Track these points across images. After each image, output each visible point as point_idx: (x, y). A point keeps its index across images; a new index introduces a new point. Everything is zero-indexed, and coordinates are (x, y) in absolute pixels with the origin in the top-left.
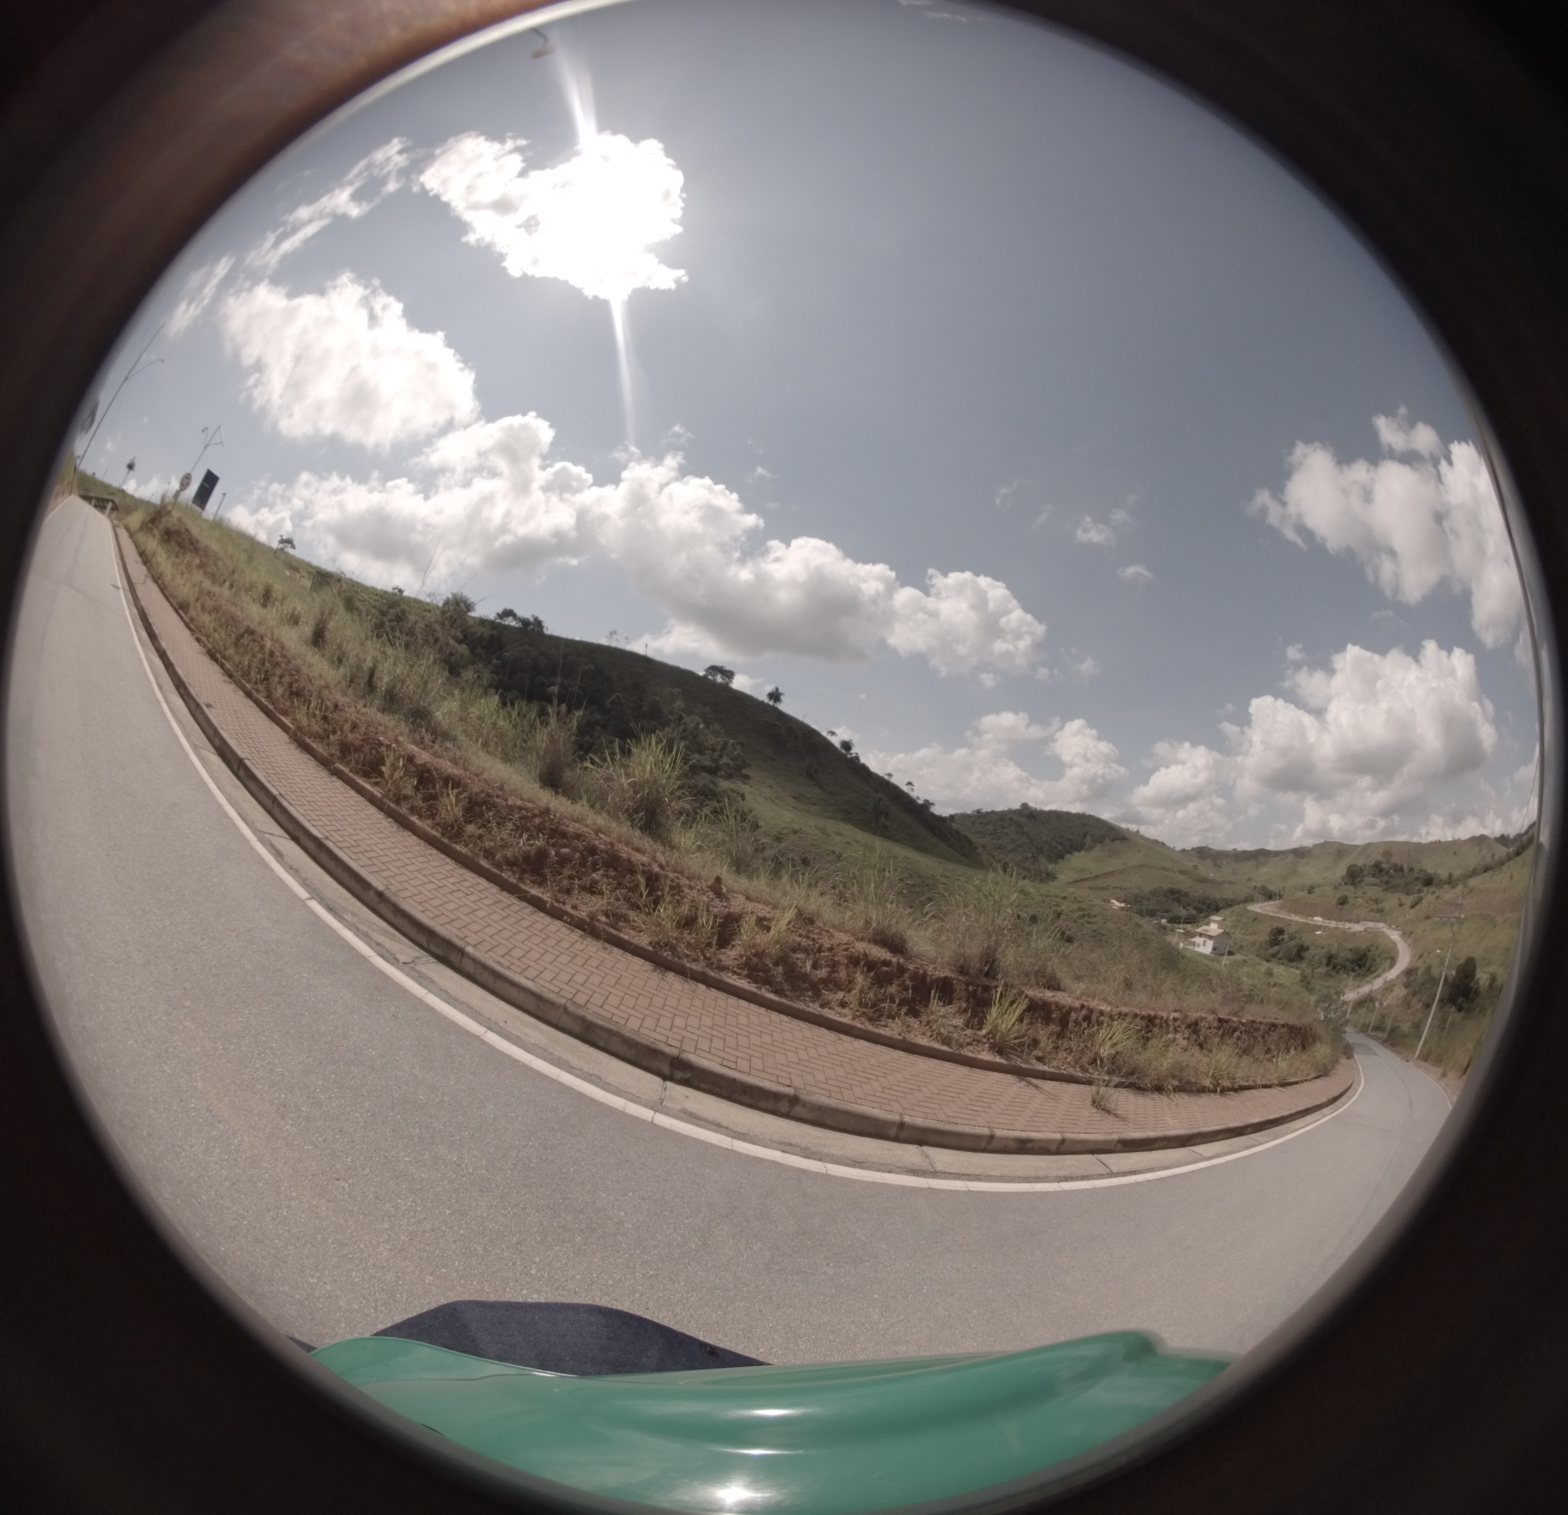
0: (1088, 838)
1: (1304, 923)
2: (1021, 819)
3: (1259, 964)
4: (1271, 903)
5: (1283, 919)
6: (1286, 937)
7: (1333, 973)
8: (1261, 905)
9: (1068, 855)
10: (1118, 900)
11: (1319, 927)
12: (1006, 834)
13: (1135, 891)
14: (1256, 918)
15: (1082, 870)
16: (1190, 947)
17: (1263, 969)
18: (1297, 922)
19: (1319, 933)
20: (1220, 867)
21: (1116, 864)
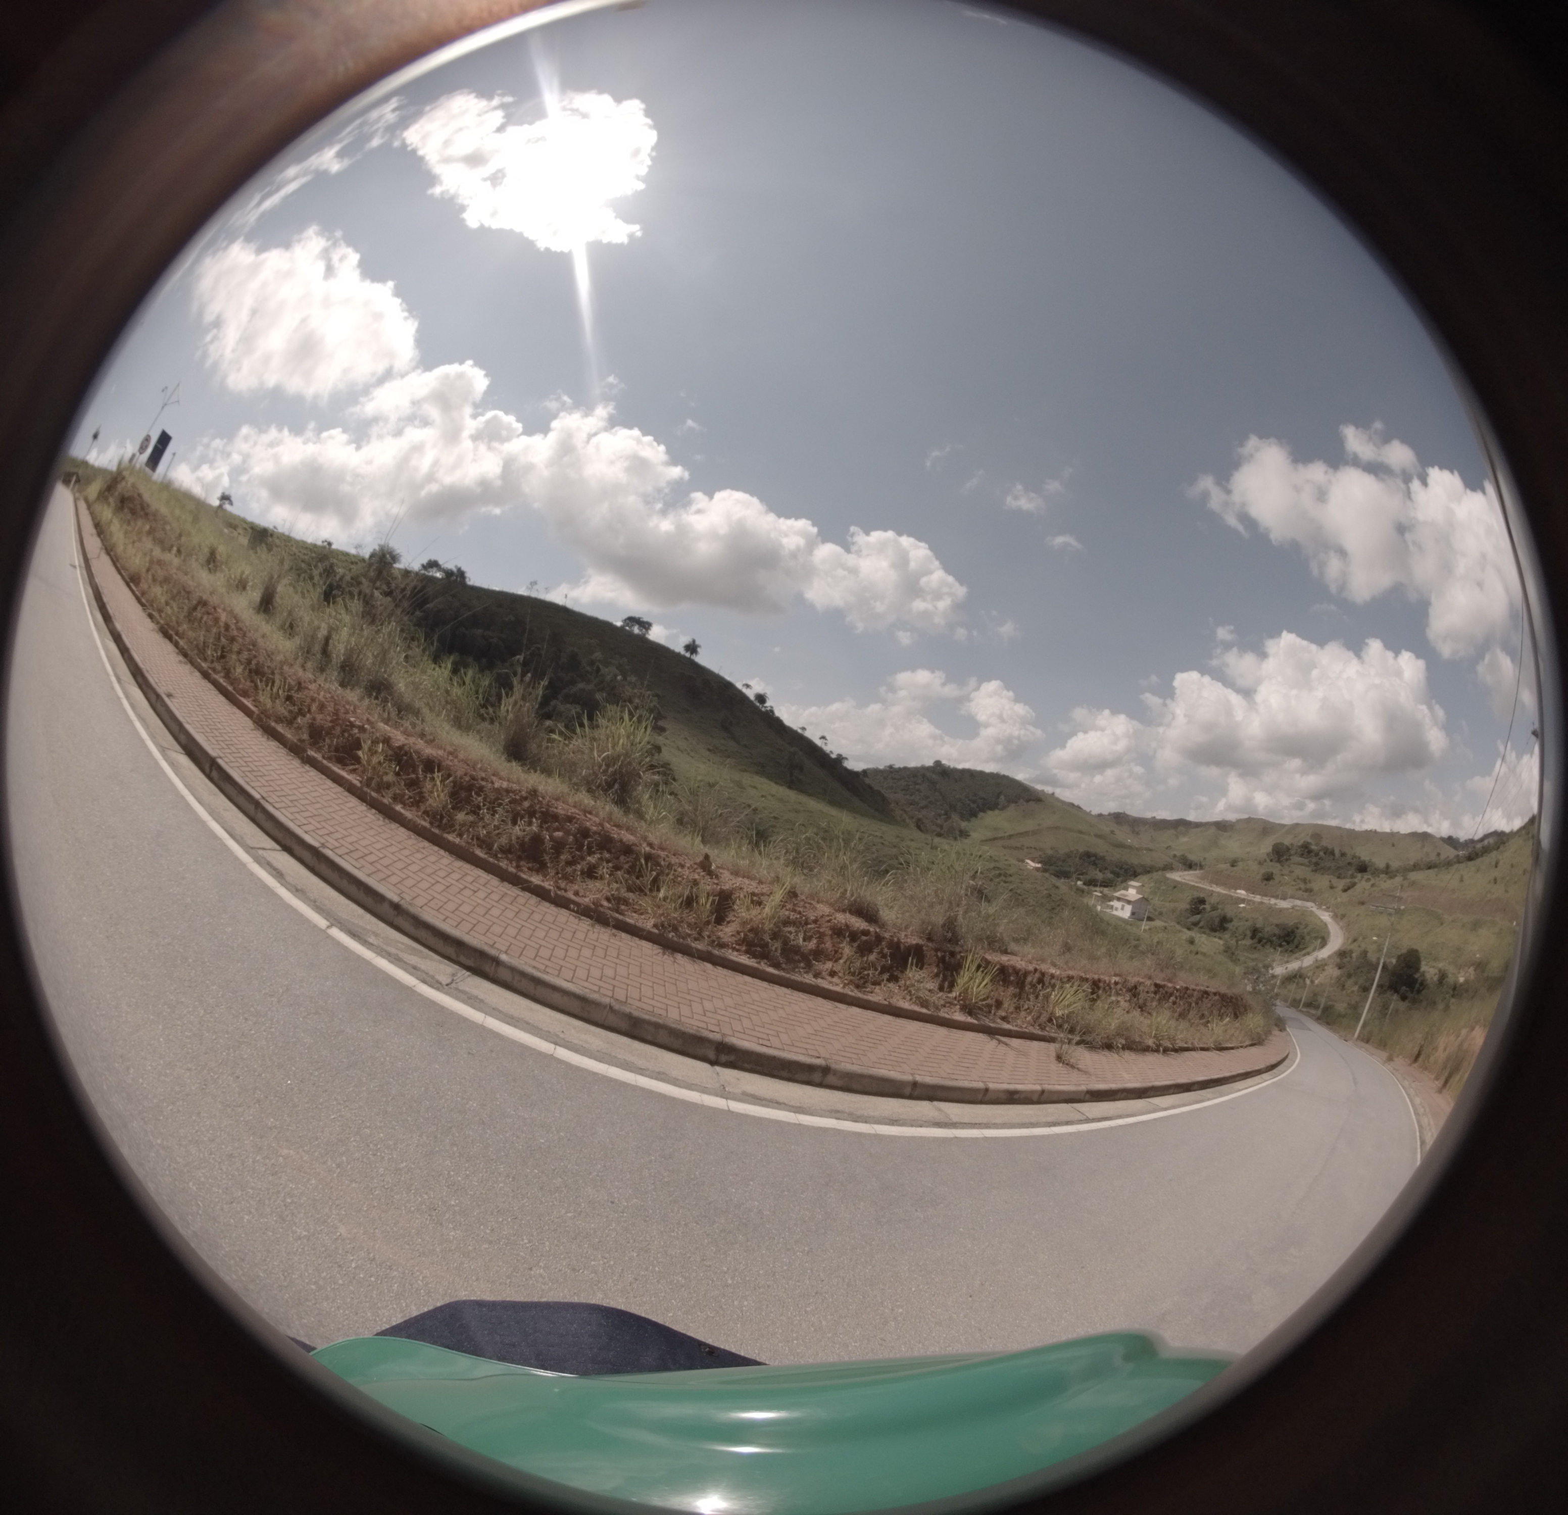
0: (1002, 797)
1: (1226, 895)
2: (934, 776)
3: (1180, 931)
4: (1191, 872)
5: (1203, 889)
6: (1207, 907)
7: (1259, 946)
8: (1180, 873)
9: (981, 814)
10: (1033, 861)
11: (1243, 901)
12: (919, 790)
13: (1049, 852)
14: (1176, 886)
15: (996, 829)
16: (1108, 910)
17: (1184, 937)
18: (1218, 893)
19: (1242, 905)
20: (1138, 833)
21: (1030, 825)
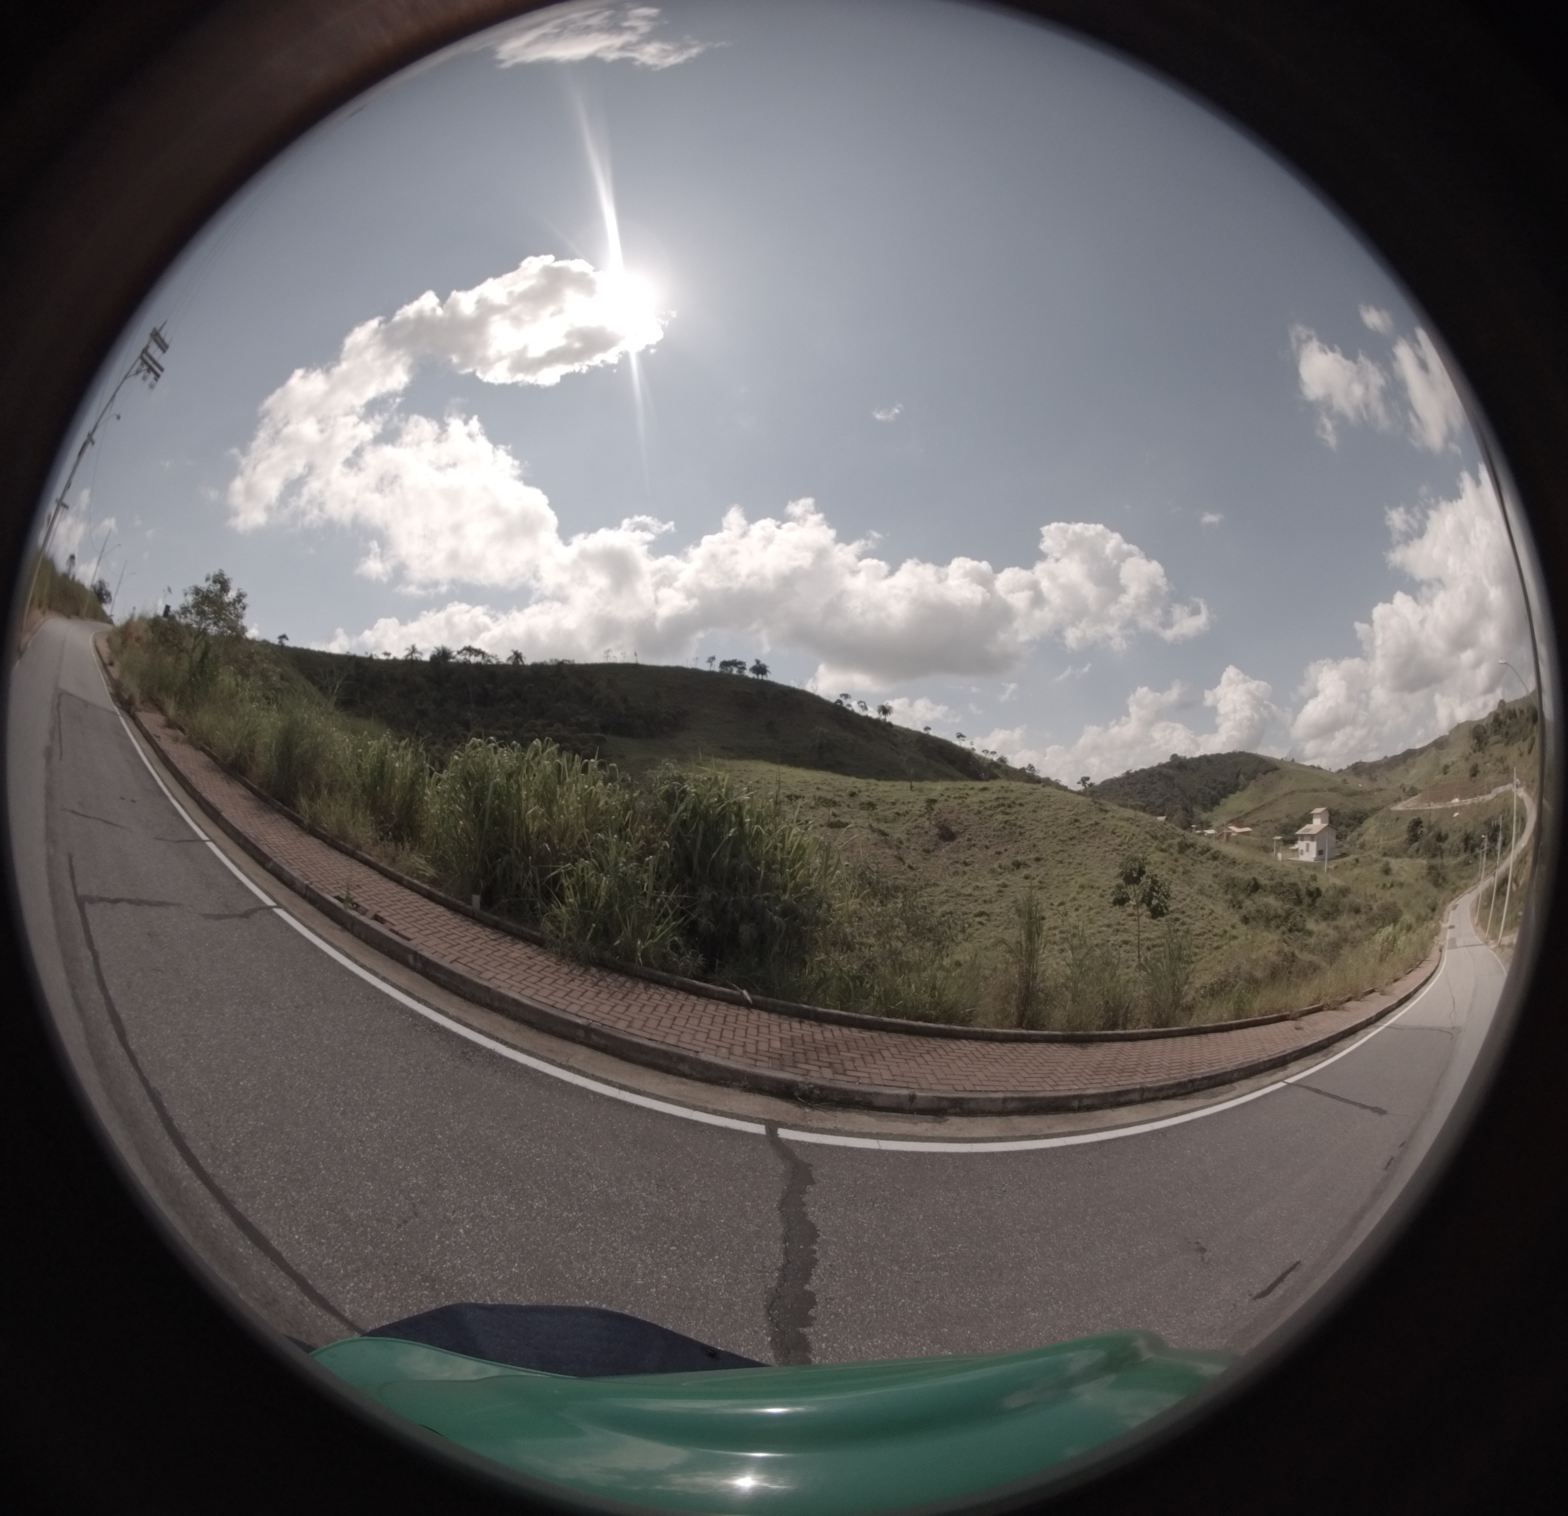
1: (1442, 809)
2: (1171, 772)
4: (1414, 798)
5: (1424, 810)
6: (1425, 830)
8: (1403, 803)
9: (1223, 800)
10: (1240, 826)
11: (1456, 809)
12: (1155, 790)
14: (1398, 817)
15: (1238, 809)
16: (1291, 857)
18: (1434, 809)
19: (1456, 815)
20: (1375, 780)
21: (1267, 797)
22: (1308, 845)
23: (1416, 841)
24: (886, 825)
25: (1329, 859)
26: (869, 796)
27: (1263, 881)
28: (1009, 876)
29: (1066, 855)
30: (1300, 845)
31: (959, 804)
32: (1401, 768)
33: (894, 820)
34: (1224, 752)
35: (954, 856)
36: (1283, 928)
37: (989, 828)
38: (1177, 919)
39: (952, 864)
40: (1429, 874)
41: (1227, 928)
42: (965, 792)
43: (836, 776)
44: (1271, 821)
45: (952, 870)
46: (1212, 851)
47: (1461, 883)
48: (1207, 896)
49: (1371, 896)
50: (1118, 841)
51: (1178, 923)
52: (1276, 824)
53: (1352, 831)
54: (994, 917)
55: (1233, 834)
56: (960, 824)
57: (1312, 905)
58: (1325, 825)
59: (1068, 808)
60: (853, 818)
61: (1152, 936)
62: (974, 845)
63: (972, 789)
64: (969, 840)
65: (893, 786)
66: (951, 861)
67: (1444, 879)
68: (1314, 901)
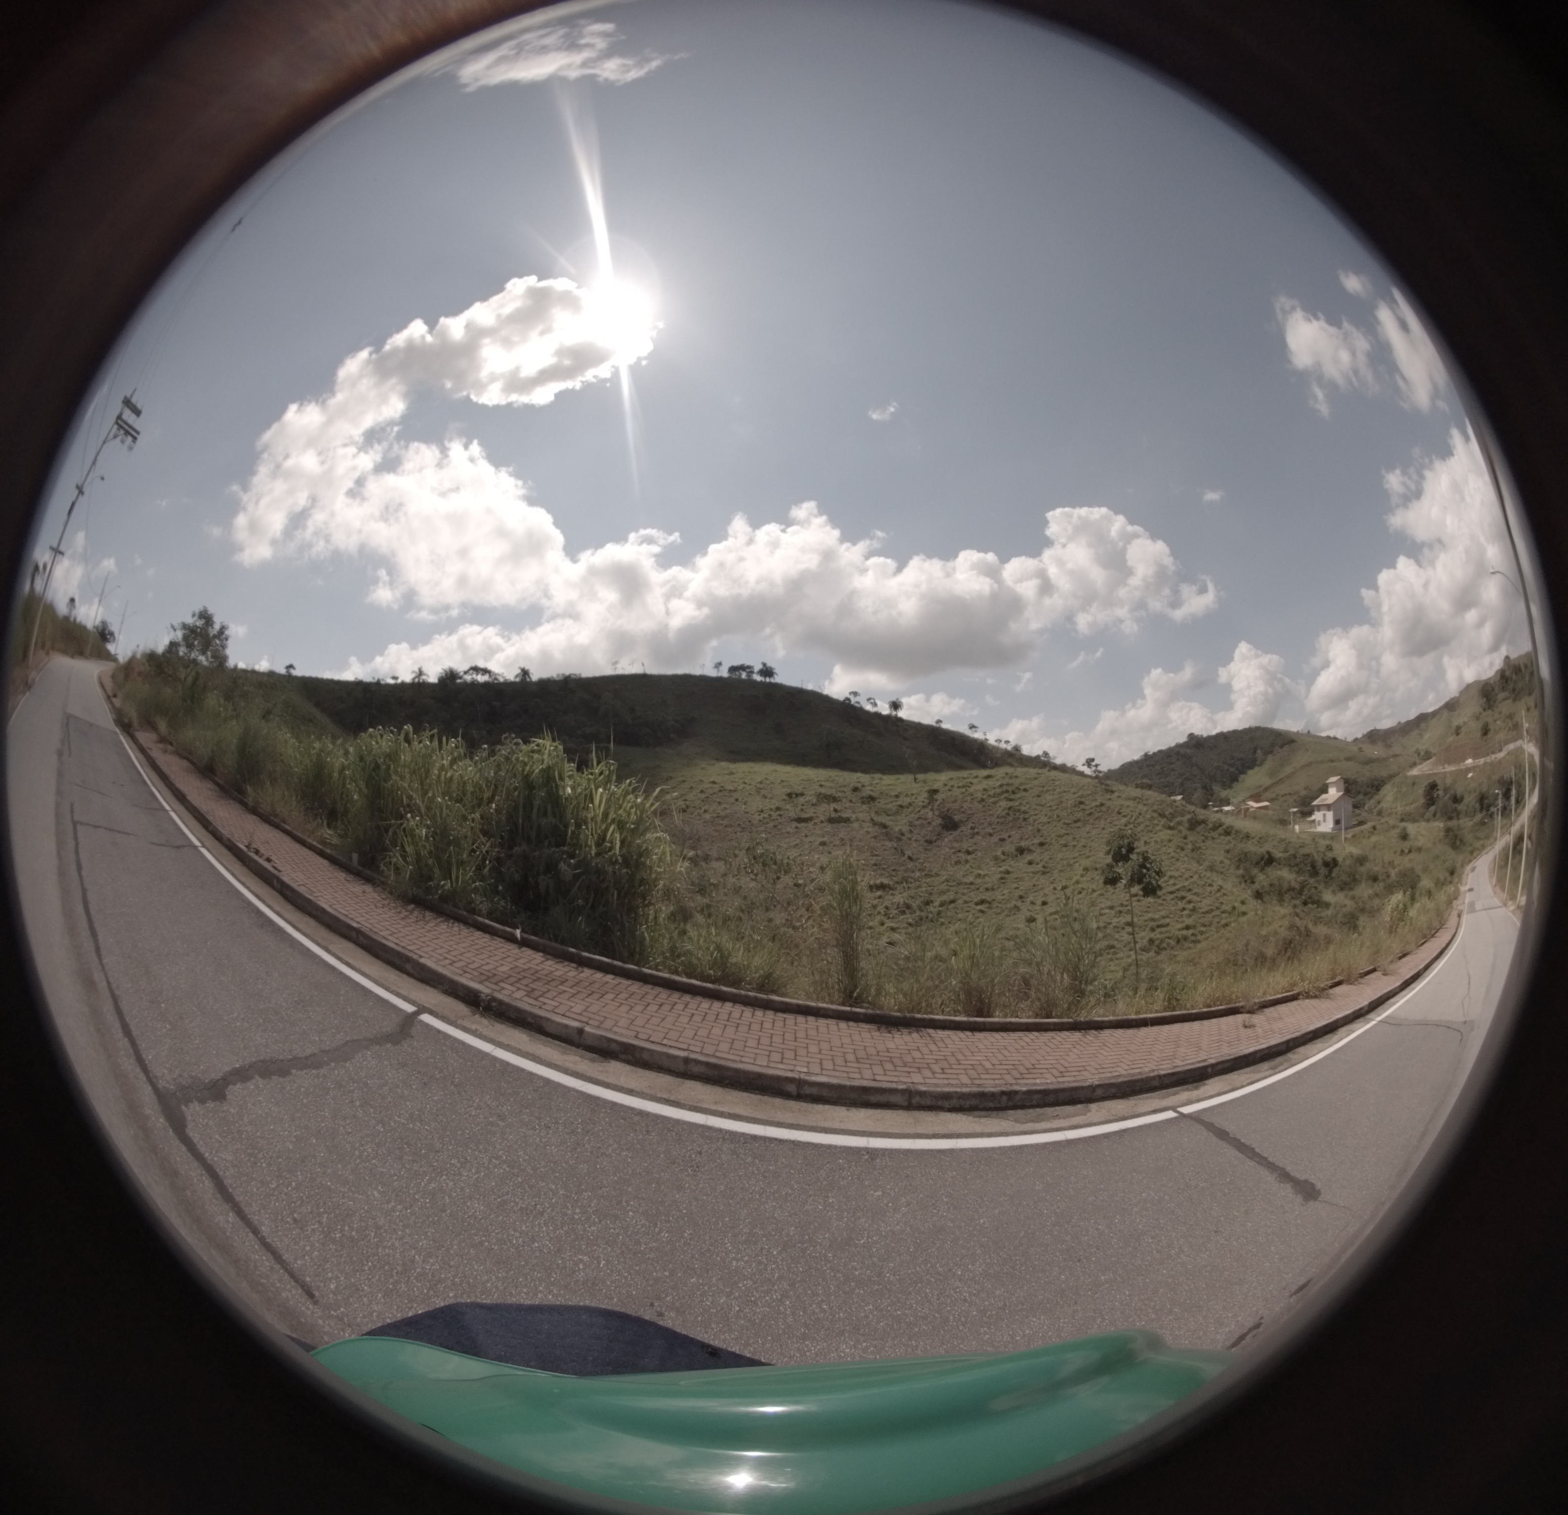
1: (1456, 771)
4: (1427, 762)
5: (1438, 774)
6: (1440, 792)
7: (1485, 818)
8: (1419, 767)
10: (1257, 801)
11: (1470, 770)
14: (1414, 782)
15: (1254, 785)
16: (1311, 829)
17: (1396, 833)
18: (1449, 772)
21: (1288, 770)
22: (1324, 815)
23: (1433, 804)
24: (888, 818)
25: (1346, 829)
26: (872, 790)
27: (1278, 854)
28: (1012, 863)
29: (1070, 837)
30: (1317, 816)
31: (963, 793)
32: (1414, 733)
33: (897, 813)
34: (1240, 726)
35: (956, 845)
36: (1297, 902)
37: (992, 815)
38: (1183, 898)
39: (954, 853)
40: (1446, 836)
41: (1236, 904)
42: (969, 780)
43: (841, 773)
44: (1290, 794)
45: (954, 859)
46: (1224, 827)
47: (1478, 844)
48: (1217, 872)
49: (1389, 863)
50: (1124, 820)
51: (1184, 901)
52: (1295, 797)
53: (1370, 799)
54: (995, 905)
55: (1252, 810)
56: (963, 812)
57: (1328, 876)
58: (1341, 793)
59: (1073, 790)
60: (854, 812)
61: (1157, 916)
62: (978, 833)
63: (976, 777)
64: (972, 828)
65: (898, 779)
66: (953, 850)
67: (1461, 841)
68: (1330, 872)
